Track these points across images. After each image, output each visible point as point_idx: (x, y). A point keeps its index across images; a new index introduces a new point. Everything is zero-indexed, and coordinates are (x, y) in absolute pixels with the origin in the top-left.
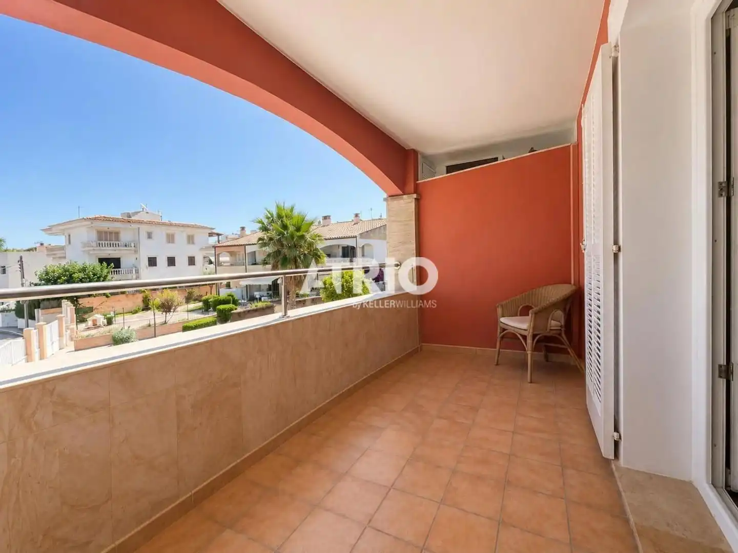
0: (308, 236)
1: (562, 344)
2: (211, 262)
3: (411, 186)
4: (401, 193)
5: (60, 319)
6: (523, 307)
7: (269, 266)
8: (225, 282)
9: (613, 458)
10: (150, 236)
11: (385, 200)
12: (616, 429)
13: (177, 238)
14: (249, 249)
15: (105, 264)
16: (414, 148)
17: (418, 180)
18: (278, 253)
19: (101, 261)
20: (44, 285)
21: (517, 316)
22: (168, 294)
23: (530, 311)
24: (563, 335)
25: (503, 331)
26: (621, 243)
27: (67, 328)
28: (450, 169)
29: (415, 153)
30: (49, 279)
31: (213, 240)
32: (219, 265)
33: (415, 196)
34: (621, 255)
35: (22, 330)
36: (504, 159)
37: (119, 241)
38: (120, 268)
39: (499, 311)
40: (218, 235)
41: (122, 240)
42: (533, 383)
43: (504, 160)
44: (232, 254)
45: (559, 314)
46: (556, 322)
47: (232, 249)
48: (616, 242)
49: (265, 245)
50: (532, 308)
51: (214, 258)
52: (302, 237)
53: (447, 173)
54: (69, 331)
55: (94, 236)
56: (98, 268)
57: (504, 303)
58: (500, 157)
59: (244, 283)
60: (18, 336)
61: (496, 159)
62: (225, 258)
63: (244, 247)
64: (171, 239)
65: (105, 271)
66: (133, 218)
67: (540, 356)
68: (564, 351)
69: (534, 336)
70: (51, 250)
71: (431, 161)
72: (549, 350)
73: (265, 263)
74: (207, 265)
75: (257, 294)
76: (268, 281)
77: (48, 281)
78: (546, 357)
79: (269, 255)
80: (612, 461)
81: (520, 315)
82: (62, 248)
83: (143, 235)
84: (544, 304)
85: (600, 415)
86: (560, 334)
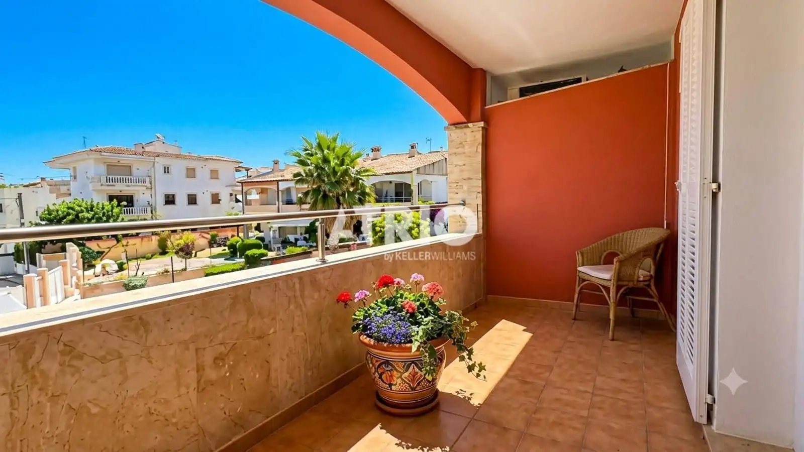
0: (353, 171)
1: (651, 296)
2: (237, 201)
3: (477, 112)
4: (466, 121)
5: (64, 265)
6: (607, 255)
7: (307, 206)
8: (254, 224)
9: (706, 423)
10: (166, 170)
11: (447, 128)
12: (710, 391)
13: (198, 173)
14: (283, 186)
15: (115, 202)
16: (482, 67)
17: (486, 106)
18: (317, 191)
19: (111, 198)
20: (46, 225)
21: (600, 264)
22: (189, 237)
23: (615, 260)
24: (653, 287)
25: (583, 282)
26: (721, 180)
27: (74, 273)
28: (523, 92)
29: (483, 72)
30: (53, 219)
31: (241, 176)
32: (246, 205)
33: (482, 124)
34: (720, 196)
35: (21, 276)
36: (587, 80)
37: (131, 175)
38: (133, 207)
39: (579, 258)
40: (247, 169)
41: (135, 175)
42: (616, 340)
43: (588, 82)
44: (263, 191)
45: (649, 262)
46: (644, 271)
47: (262, 186)
48: (715, 180)
49: (301, 181)
50: (619, 255)
51: (241, 196)
52: (346, 172)
53: (521, 97)
54: (74, 279)
55: (103, 169)
56: (108, 207)
57: (584, 249)
58: (584, 78)
59: (276, 225)
60: (17, 284)
61: (579, 80)
62: (254, 196)
63: (276, 182)
64: (191, 173)
65: (116, 210)
66: (147, 149)
67: (626, 311)
68: (654, 306)
69: (618, 288)
70: (55, 186)
71: (501, 82)
72: (636, 304)
73: (301, 202)
74: (234, 204)
75: (292, 238)
76: (305, 222)
77: (51, 222)
78: (633, 312)
79: (306, 194)
80: (703, 426)
81: (604, 264)
82: (67, 184)
83: (159, 169)
84: (633, 250)
85: (691, 376)
86: (649, 286)
